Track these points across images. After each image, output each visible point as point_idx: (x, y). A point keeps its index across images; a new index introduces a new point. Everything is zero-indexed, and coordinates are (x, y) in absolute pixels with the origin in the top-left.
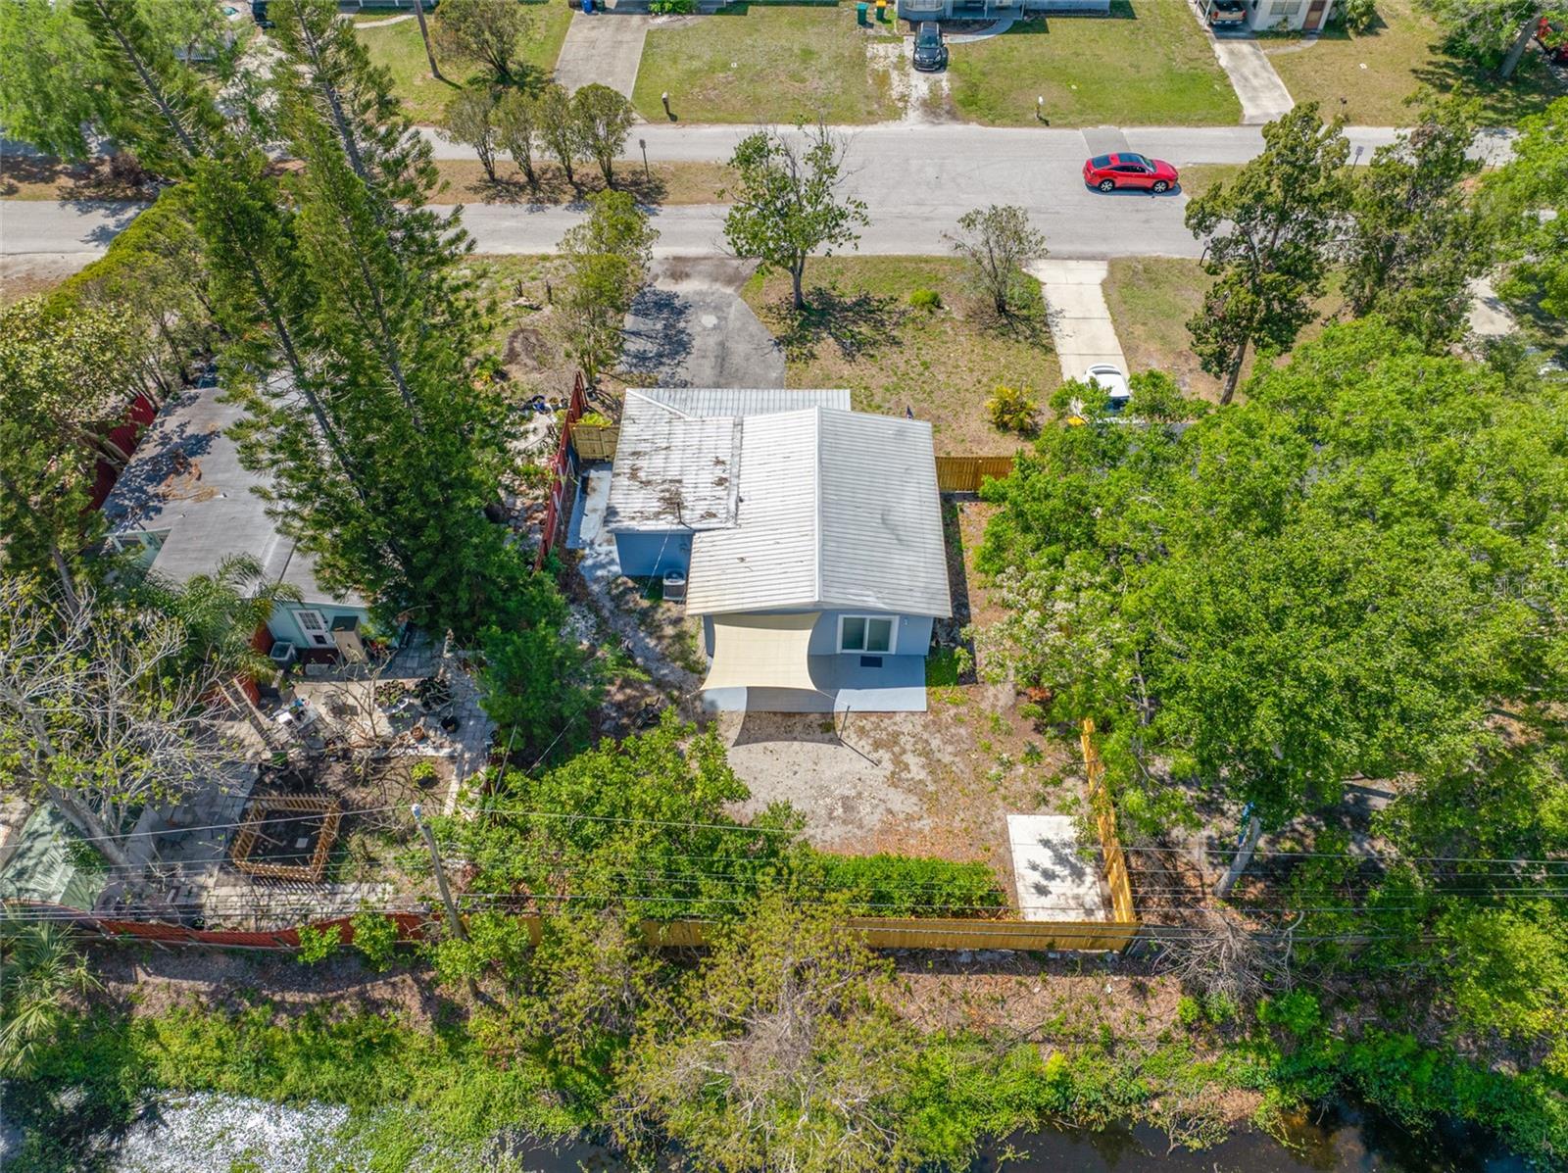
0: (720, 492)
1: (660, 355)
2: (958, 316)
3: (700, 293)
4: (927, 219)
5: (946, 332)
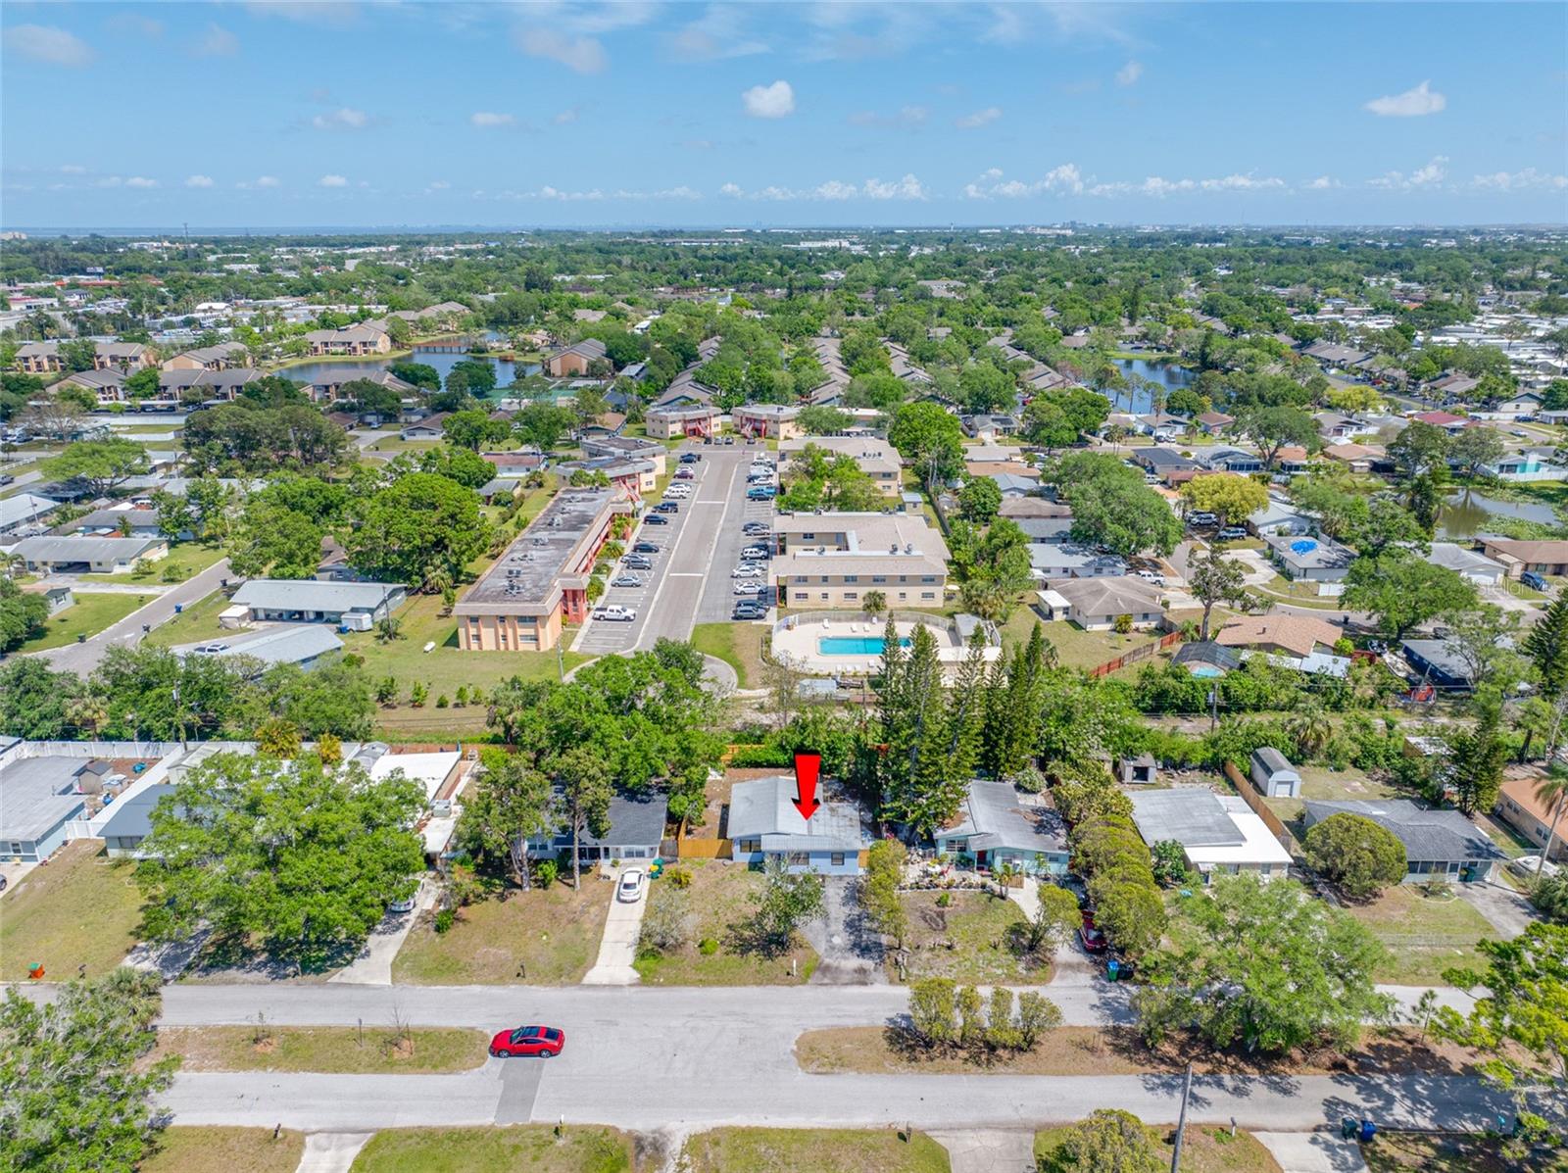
1: (860, 920)
2: (690, 943)
3: (845, 958)
4: (691, 1015)
5: (701, 931)
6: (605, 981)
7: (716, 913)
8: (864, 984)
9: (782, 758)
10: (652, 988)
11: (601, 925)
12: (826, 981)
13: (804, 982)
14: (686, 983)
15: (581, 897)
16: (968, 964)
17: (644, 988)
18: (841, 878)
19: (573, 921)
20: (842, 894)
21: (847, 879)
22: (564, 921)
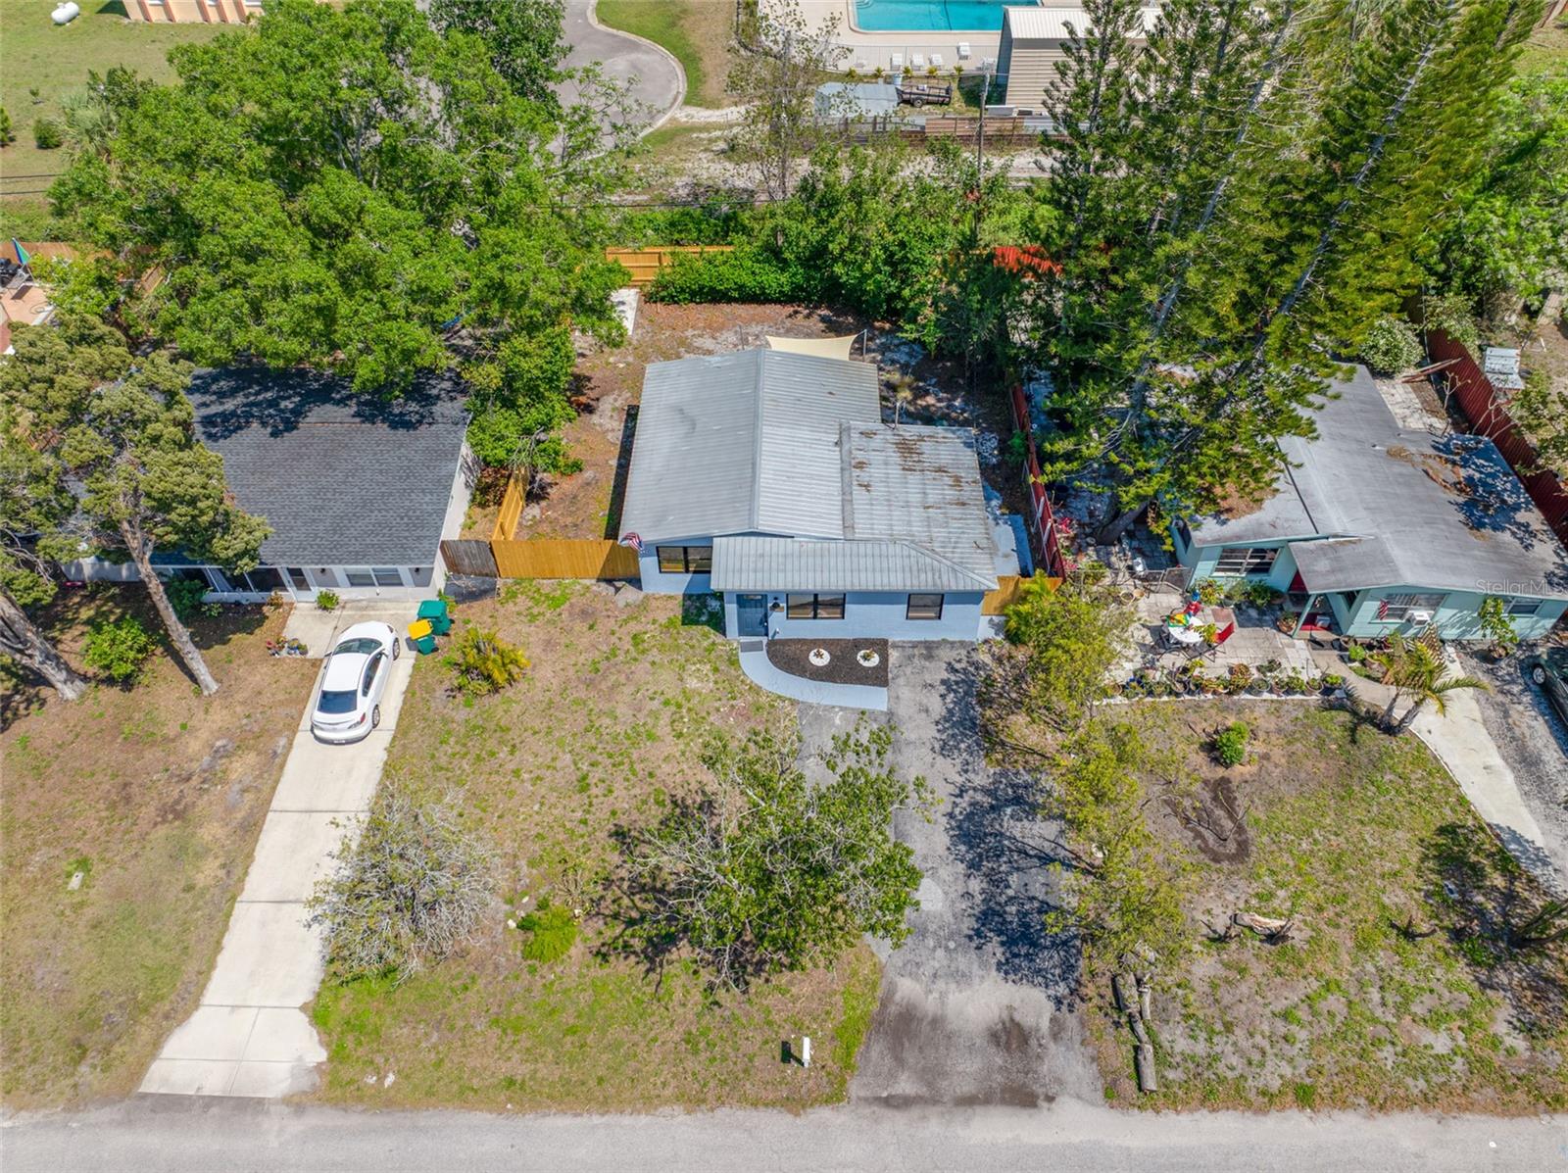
0: (860, 456)
1: (994, 812)
3: (961, 978)
5: (532, 864)
6: (213, 1086)
7: (583, 785)
8: (1023, 1097)
9: (774, 279)
10: (355, 1120)
11: (250, 828)
12: (905, 1086)
13: (834, 1097)
14: (466, 1096)
15: (219, 717)
16: (1334, 1003)
17: (332, 1118)
18: (929, 649)
19: (175, 812)
20: (937, 708)
21: (946, 655)
22: (149, 812)
